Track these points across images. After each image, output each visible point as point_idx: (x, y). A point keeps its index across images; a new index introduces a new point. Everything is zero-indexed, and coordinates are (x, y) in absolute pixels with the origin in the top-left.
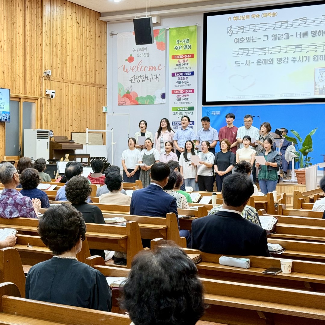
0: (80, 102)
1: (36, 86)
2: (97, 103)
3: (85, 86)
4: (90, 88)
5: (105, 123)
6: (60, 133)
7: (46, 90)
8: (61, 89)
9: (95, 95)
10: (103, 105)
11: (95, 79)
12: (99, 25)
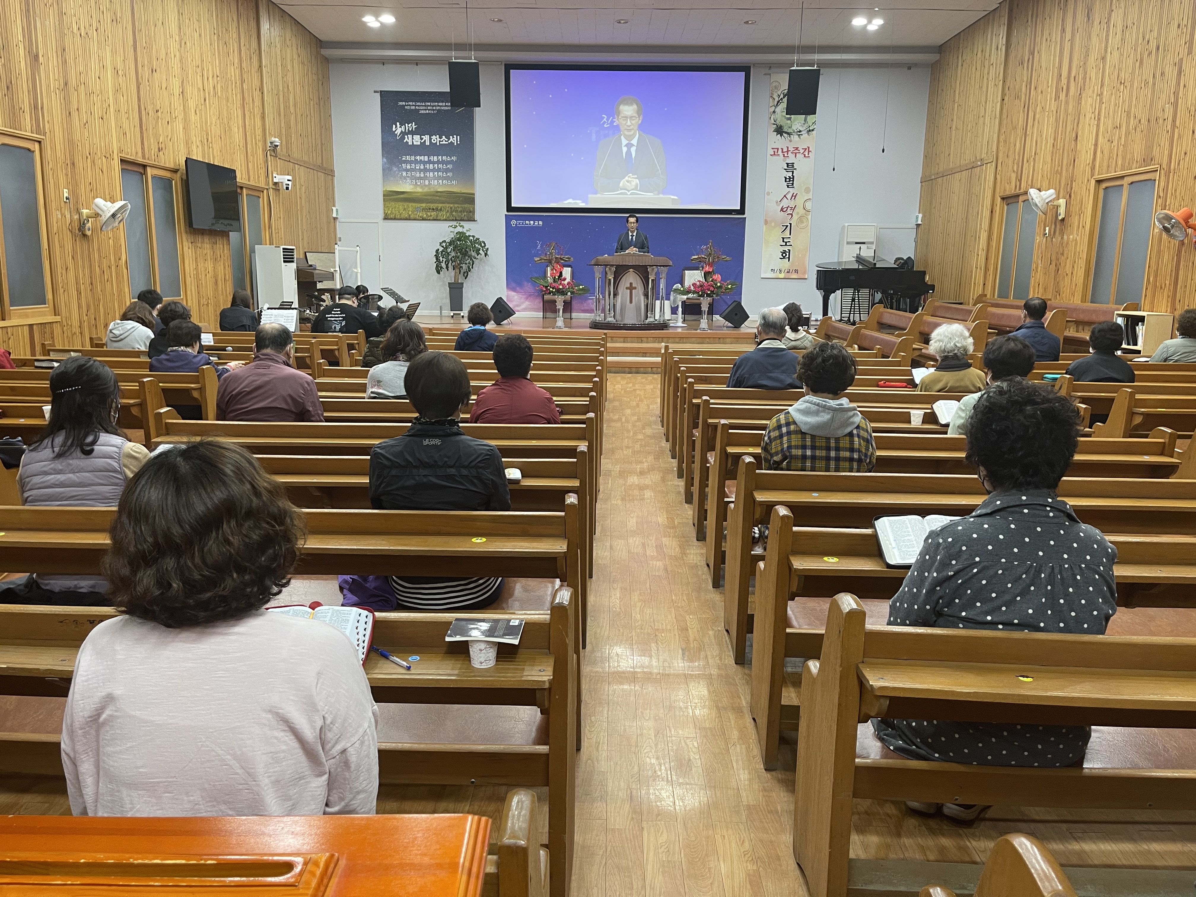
1: (260, 166)
2: (327, 202)
3: (312, 170)
4: (317, 174)
5: (336, 236)
7: (274, 175)
9: (323, 187)
10: (333, 203)
11: (322, 158)
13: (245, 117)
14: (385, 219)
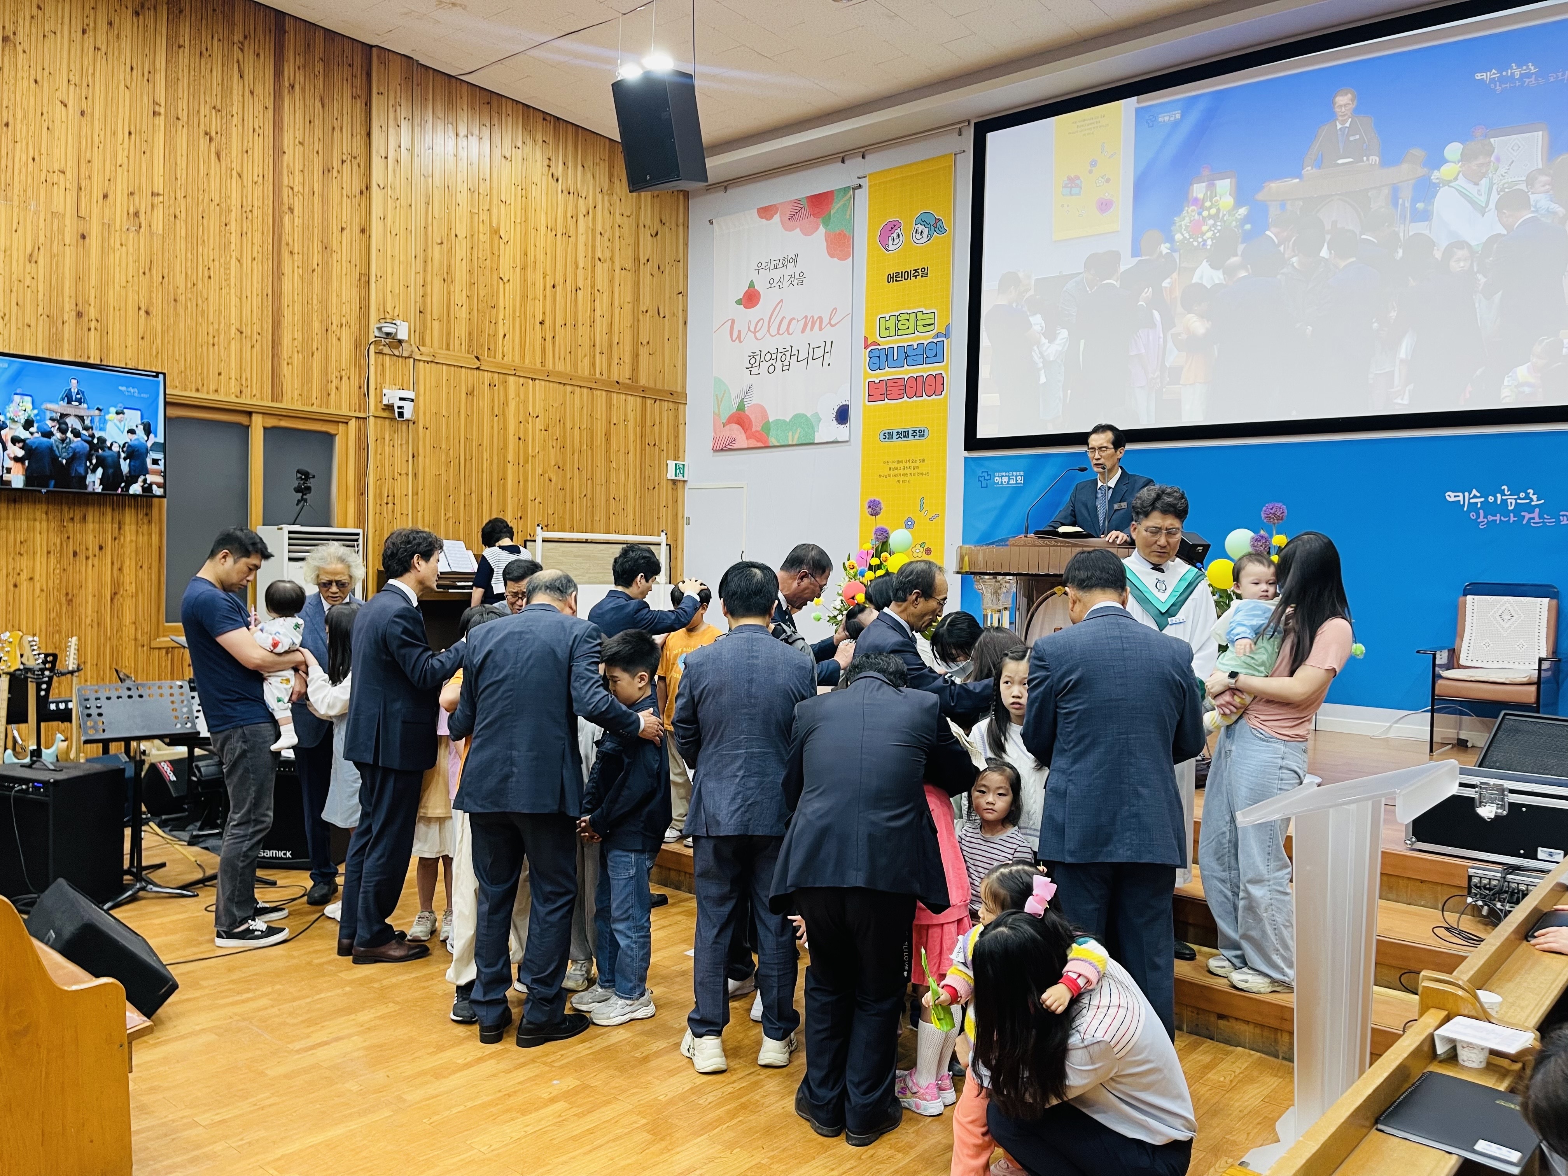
0: (564, 443)
1: (336, 373)
4: (609, 398)
9: (632, 421)
10: (671, 454)
13: (280, 279)
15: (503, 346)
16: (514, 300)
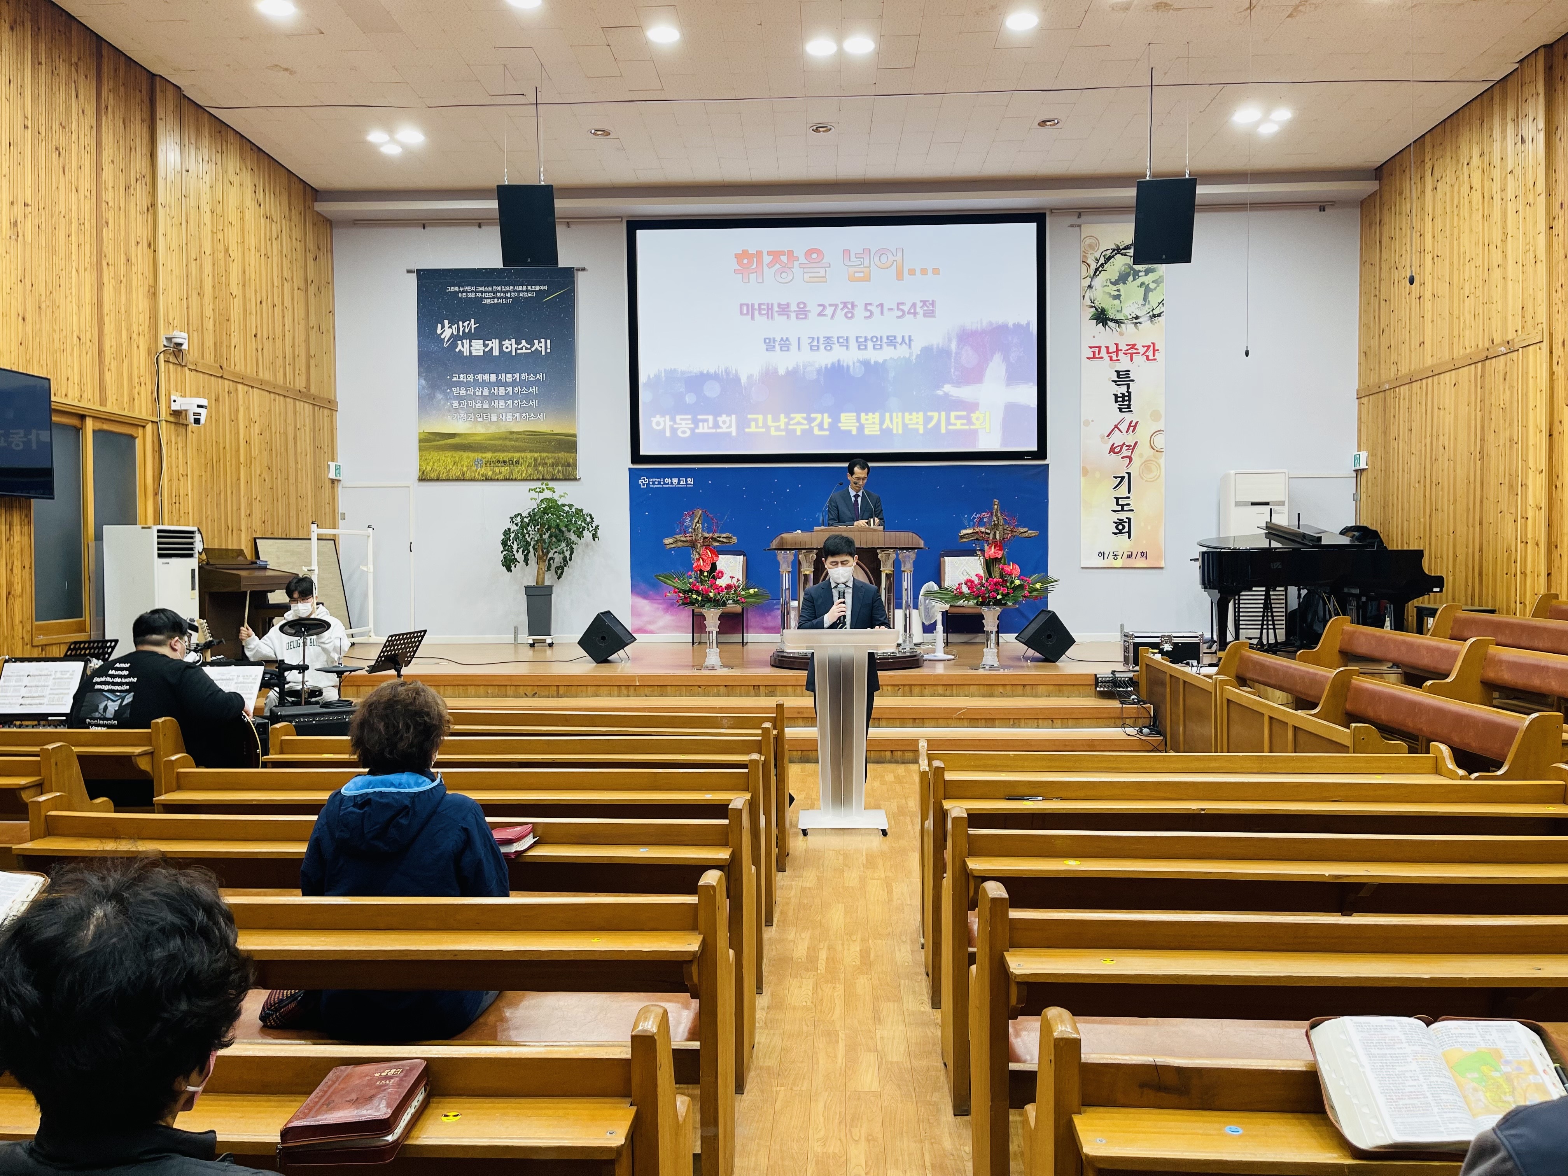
0: (271, 445)
1: (136, 380)
2: (315, 452)
3: (282, 398)
4: (295, 405)
5: (334, 511)
6: (216, 540)
7: (173, 398)
8: (217, 400)
9: (308, 426)
10: (330, 455)
11: (308, 380)
12: (314, 224)
13: (101, 288)
14: (422, 479)
15: (235, 357)
16: (239, 313)
